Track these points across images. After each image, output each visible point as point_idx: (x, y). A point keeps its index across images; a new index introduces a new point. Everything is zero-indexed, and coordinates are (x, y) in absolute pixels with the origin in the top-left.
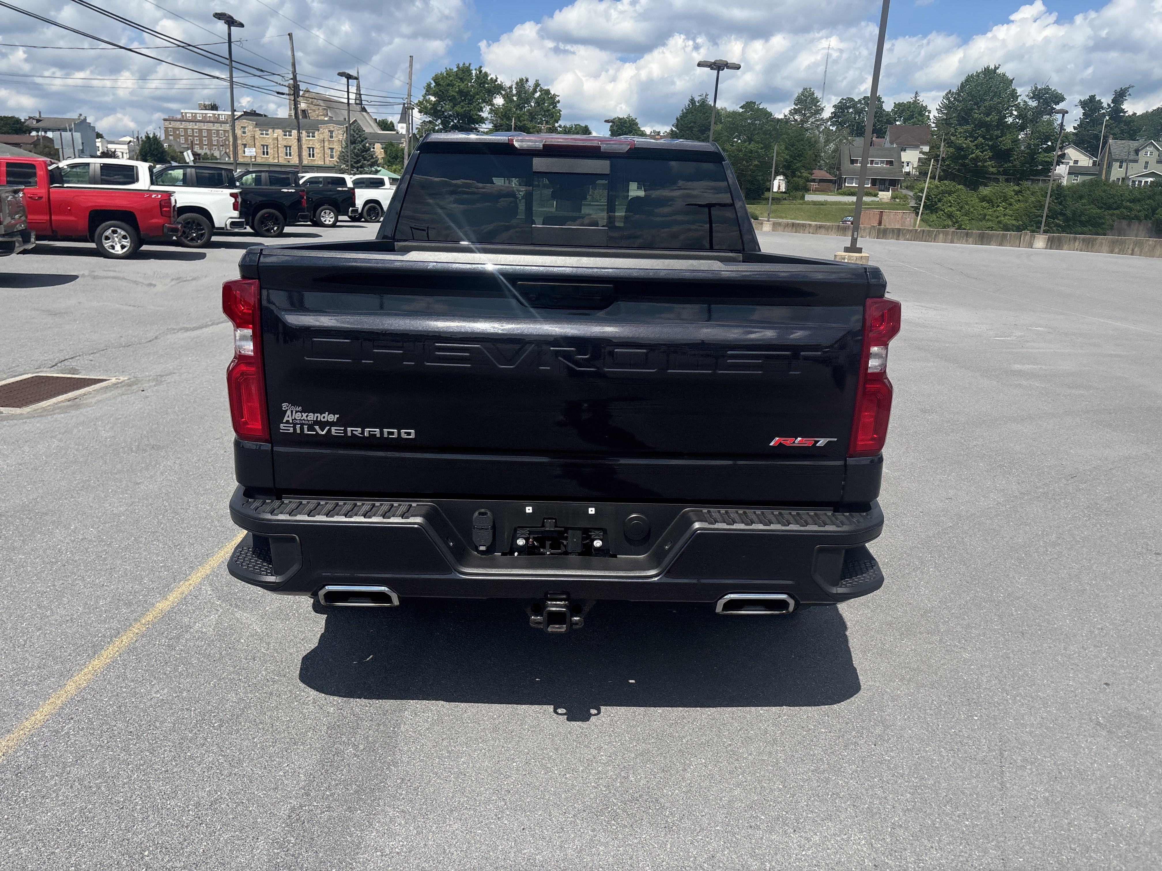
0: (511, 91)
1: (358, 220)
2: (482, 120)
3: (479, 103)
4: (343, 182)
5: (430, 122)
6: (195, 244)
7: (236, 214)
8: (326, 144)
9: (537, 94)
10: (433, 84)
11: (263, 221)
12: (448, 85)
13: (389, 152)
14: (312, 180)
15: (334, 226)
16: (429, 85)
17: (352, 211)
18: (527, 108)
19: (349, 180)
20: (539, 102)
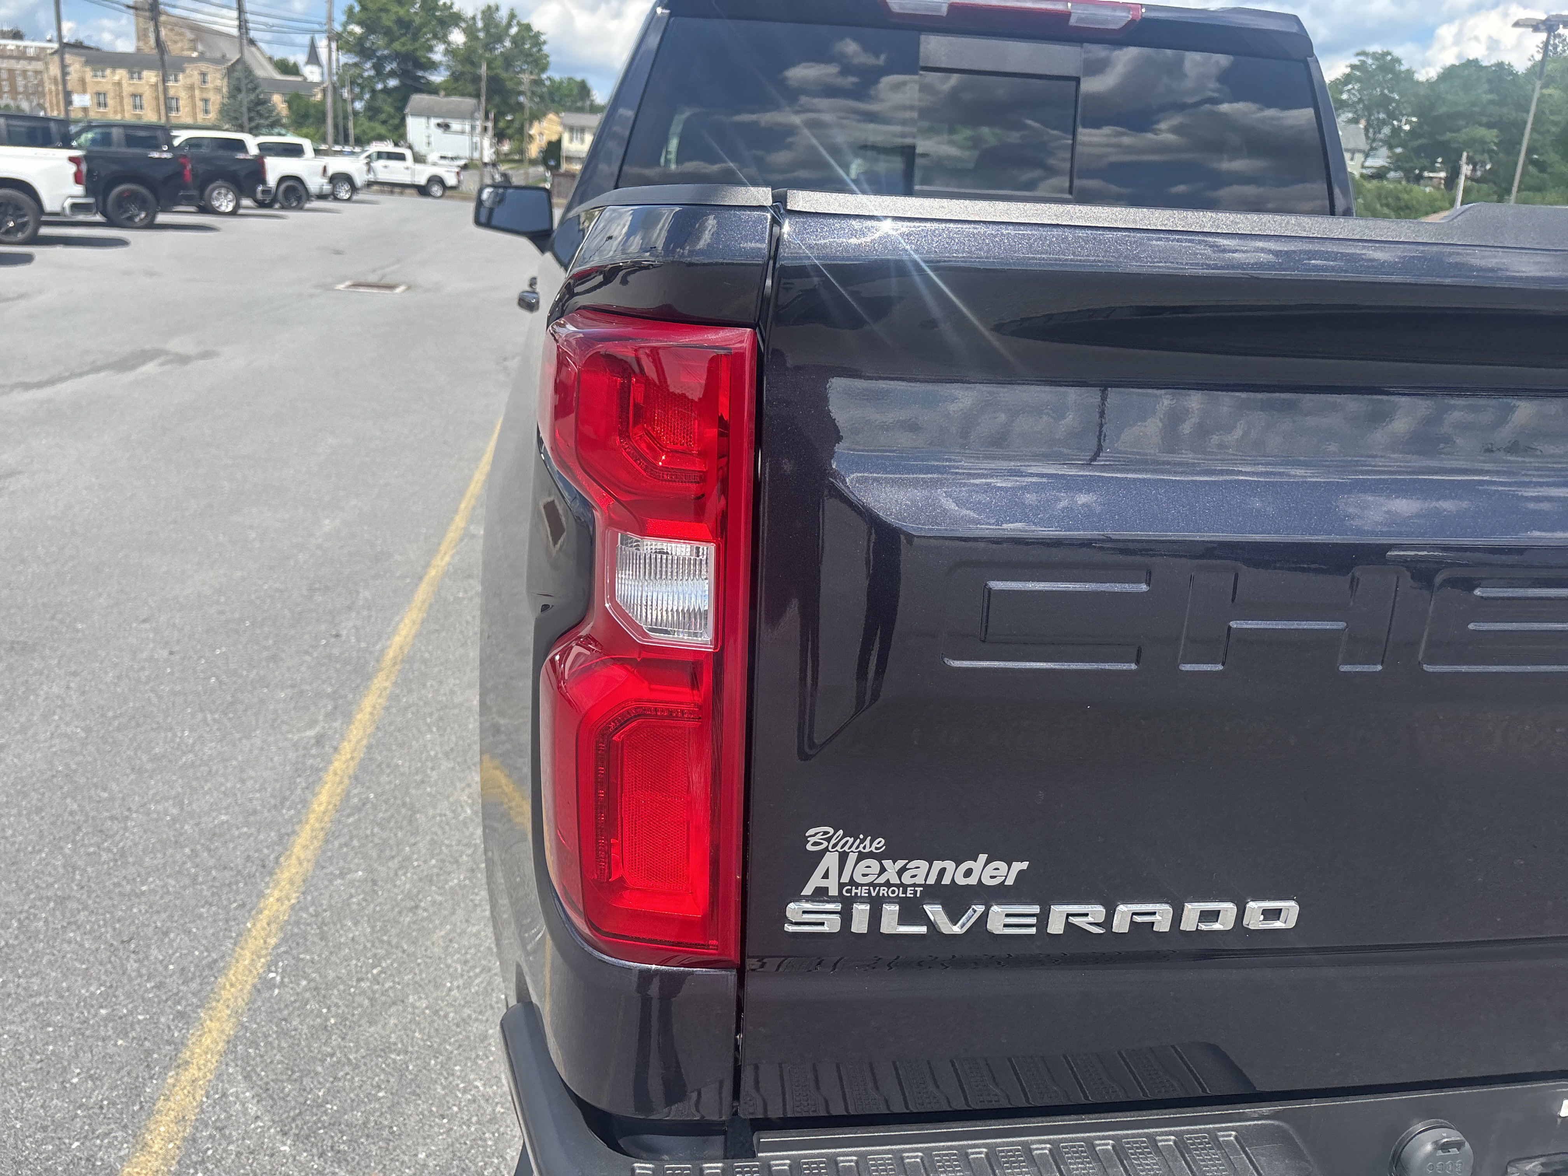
0: (475, 24)
1: (270, 206)
2: (433, 66)
3: (428, 40)
4: (240, 146)
5: (356, 65)
6: (14, 239)
7: (79, 190)
8: (197, 92)
9: (514, 30)
10: (357, 9)
11: (122, 202)
12: (381, 10)
13: (295, 107)
14: (193, 142)
15: (233, 213)
16: (351, 9)
17: (263, 192)
18: (499, 50)
19: (252, 144)
20: (517, 41)
